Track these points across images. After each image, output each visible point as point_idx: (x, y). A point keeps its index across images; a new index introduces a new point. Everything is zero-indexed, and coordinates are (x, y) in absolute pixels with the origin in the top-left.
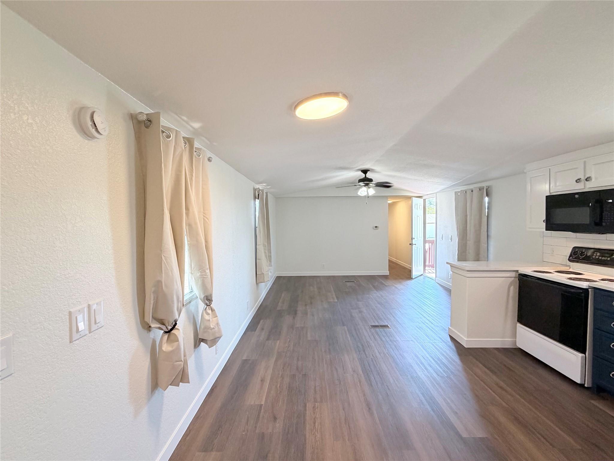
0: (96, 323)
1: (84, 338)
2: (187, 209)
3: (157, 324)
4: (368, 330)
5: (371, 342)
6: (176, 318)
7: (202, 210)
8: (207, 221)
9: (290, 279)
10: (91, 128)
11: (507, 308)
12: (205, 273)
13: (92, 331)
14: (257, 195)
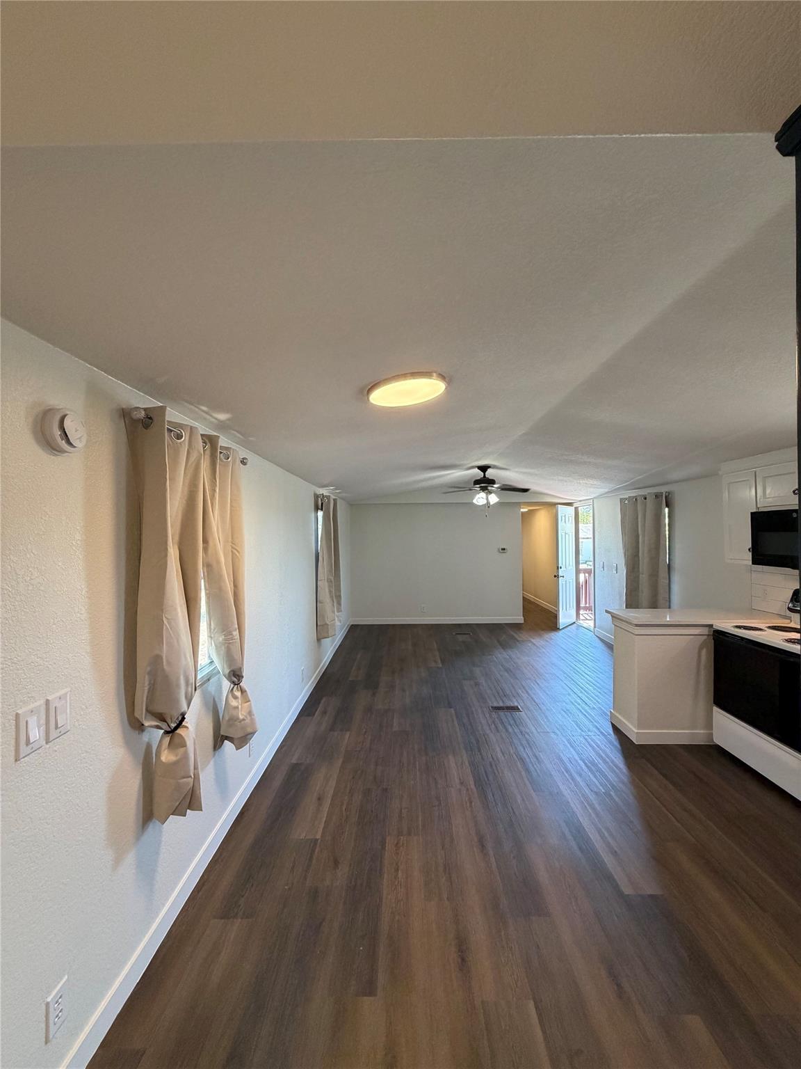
0: (57, 727)
1: (38, 751)
2: (205, 541)
3: (152, 720)
4: (487, 715)
5: (491, 736)
6: (183, 711)
7: (230, 540)
8: (238, 554)
9: (370, 628)
10: (59, 439)
11: (697, 682)
12: (231, 636)
13: (51, 739)
14: (319, 504)
